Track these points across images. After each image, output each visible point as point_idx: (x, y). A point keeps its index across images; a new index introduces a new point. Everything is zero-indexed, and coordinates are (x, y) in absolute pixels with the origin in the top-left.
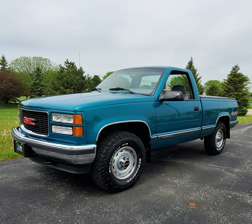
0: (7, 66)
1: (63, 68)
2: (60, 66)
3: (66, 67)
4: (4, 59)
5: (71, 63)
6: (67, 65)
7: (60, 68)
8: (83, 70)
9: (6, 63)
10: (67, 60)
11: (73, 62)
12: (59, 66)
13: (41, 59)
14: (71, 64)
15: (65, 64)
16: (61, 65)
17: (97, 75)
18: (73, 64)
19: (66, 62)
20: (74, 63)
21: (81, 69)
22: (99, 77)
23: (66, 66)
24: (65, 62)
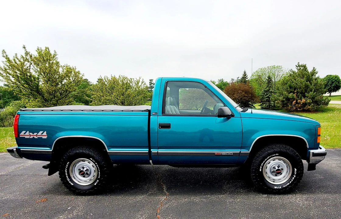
0: (247, 78)
1: (294, 72)
2: (291, 70)
3: (296, 71)
4: (245, 73)
5: (302, 66)
6: (299, 68)
7: (290, 73)
8: (316, 70)
9: (246, 76)
10: (299, 63)
13: (274, 67)
15: (297, 68)
16: (292, 69)
18: (305, 66)
19: (297, 66)
20: (306, 65)
21: (314, 70)
23: (297, 69)
24: (296, 66)
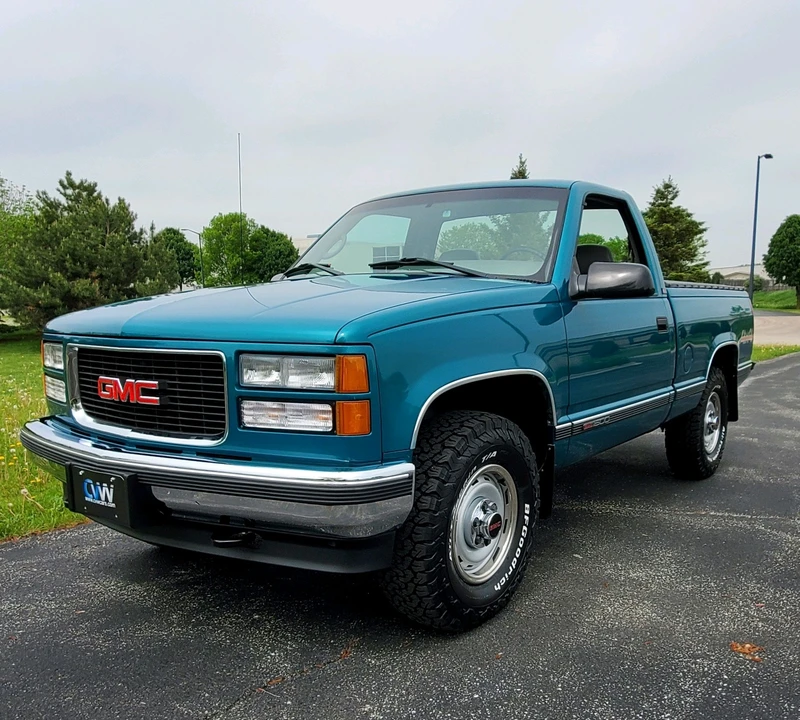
1: (54, 205)
2: (43, 196)
3: (63, 201)
5: (81, 186)
6: (70, 192)
7: (41, 205)
8: (129, 210)
10: (69, 174)
11: (91, 180)
12: (39, 197)
14: (85, 189)
15: (62, 190)
16: (44, 193)
17: (176, 228)
18: (91, 189)
19: (66, 183)
20: (96, 185)
21: (122, 206)
22: (184, 232)
23: (65, 195)
24: (61, 183)
